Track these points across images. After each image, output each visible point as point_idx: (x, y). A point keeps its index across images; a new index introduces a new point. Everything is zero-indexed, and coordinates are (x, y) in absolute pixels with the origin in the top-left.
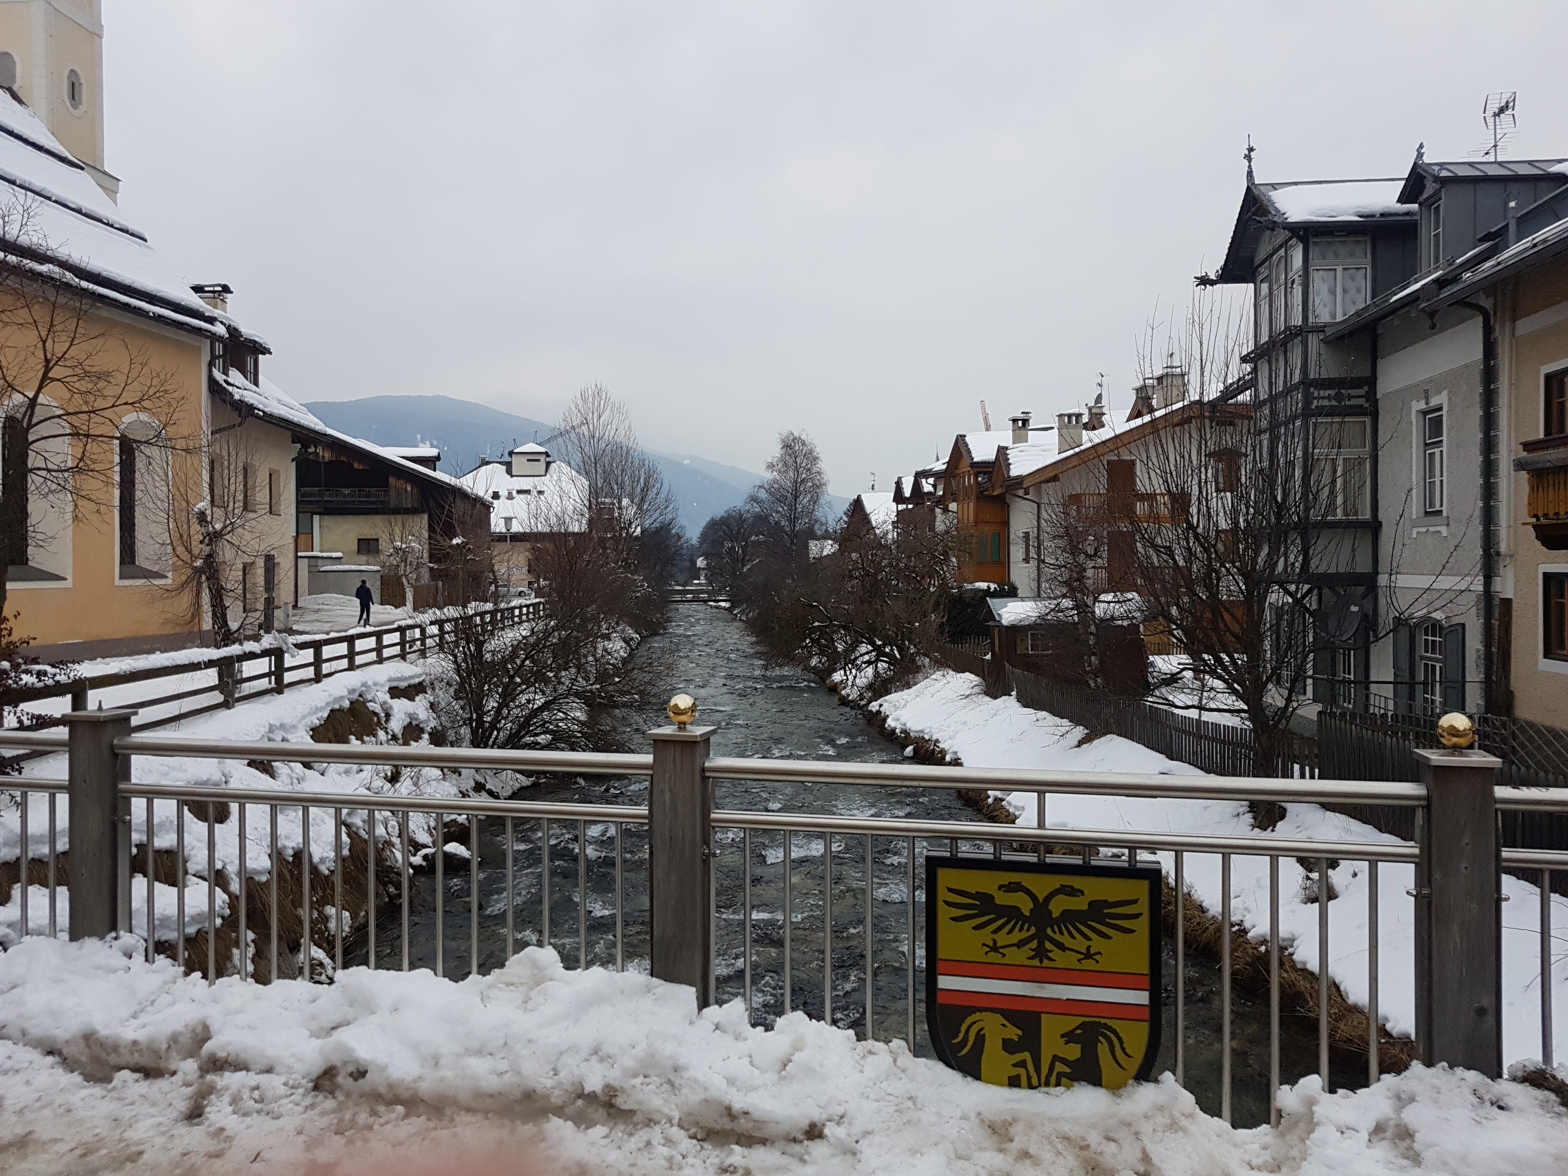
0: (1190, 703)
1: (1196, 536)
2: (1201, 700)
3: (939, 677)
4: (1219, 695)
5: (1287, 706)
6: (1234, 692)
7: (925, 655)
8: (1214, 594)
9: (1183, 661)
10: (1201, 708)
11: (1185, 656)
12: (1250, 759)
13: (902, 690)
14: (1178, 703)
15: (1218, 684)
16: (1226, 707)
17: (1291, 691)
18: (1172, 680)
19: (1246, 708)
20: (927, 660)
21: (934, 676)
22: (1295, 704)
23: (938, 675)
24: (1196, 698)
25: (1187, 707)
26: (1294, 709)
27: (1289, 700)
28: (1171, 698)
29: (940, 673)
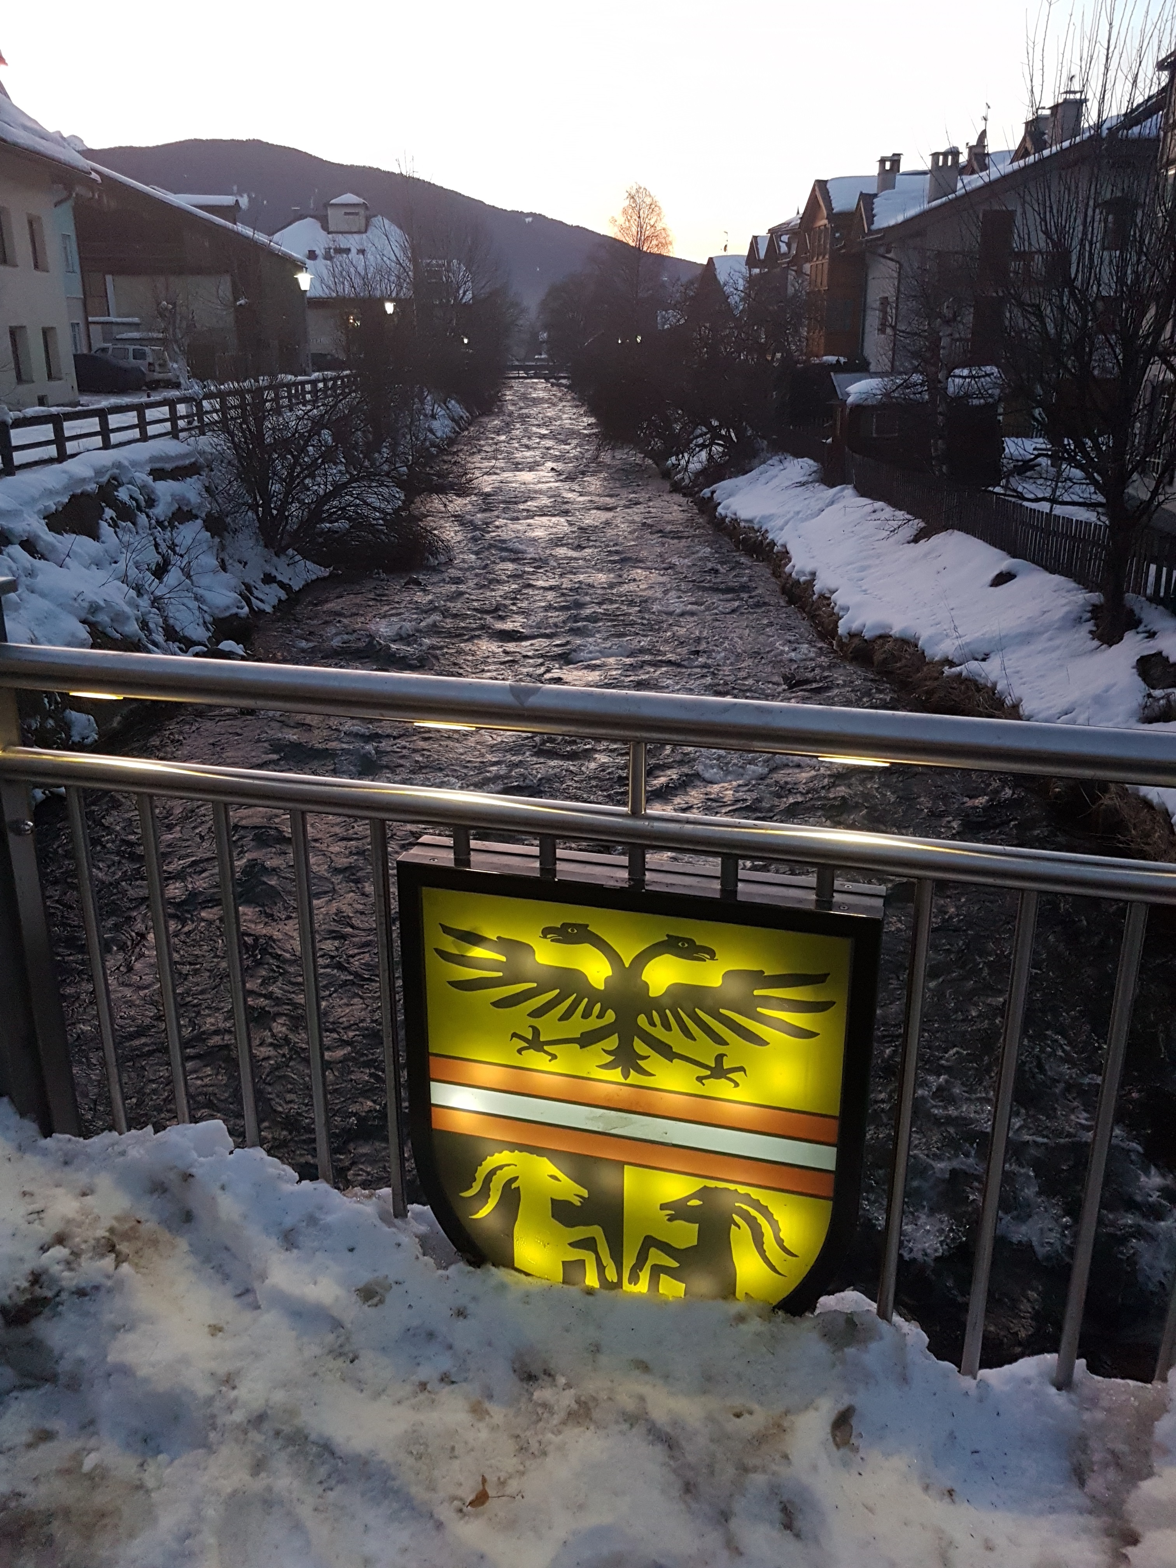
0: (1040, 496)
1: (1072, 294)
2: (1054, 491)
3: (776, 463)
4: (1077, 487)
5: (1152, 498)
6: (1095, 482)
7: (763, 437)
8: (1085, 366)
9: (1039, 446)
10: (1053, 501)
11: (1041, 440)
12: (1101, 559)
13: (736, 477)
14: (1027, 496)
15: (1077, 473)
16: (1081, 500)
17: (1159, 482)
18: (1025, 467)
19: (1104, 501)
20: (766, 442)
21: (770, 462)
22: (1161, 498)
23: (775, 460)
24: (1049, 490)
25: (1037, 500)
26: (1160, 504)
27: (1155, 493)
28: (1020, 489)
29: (777, 458)
